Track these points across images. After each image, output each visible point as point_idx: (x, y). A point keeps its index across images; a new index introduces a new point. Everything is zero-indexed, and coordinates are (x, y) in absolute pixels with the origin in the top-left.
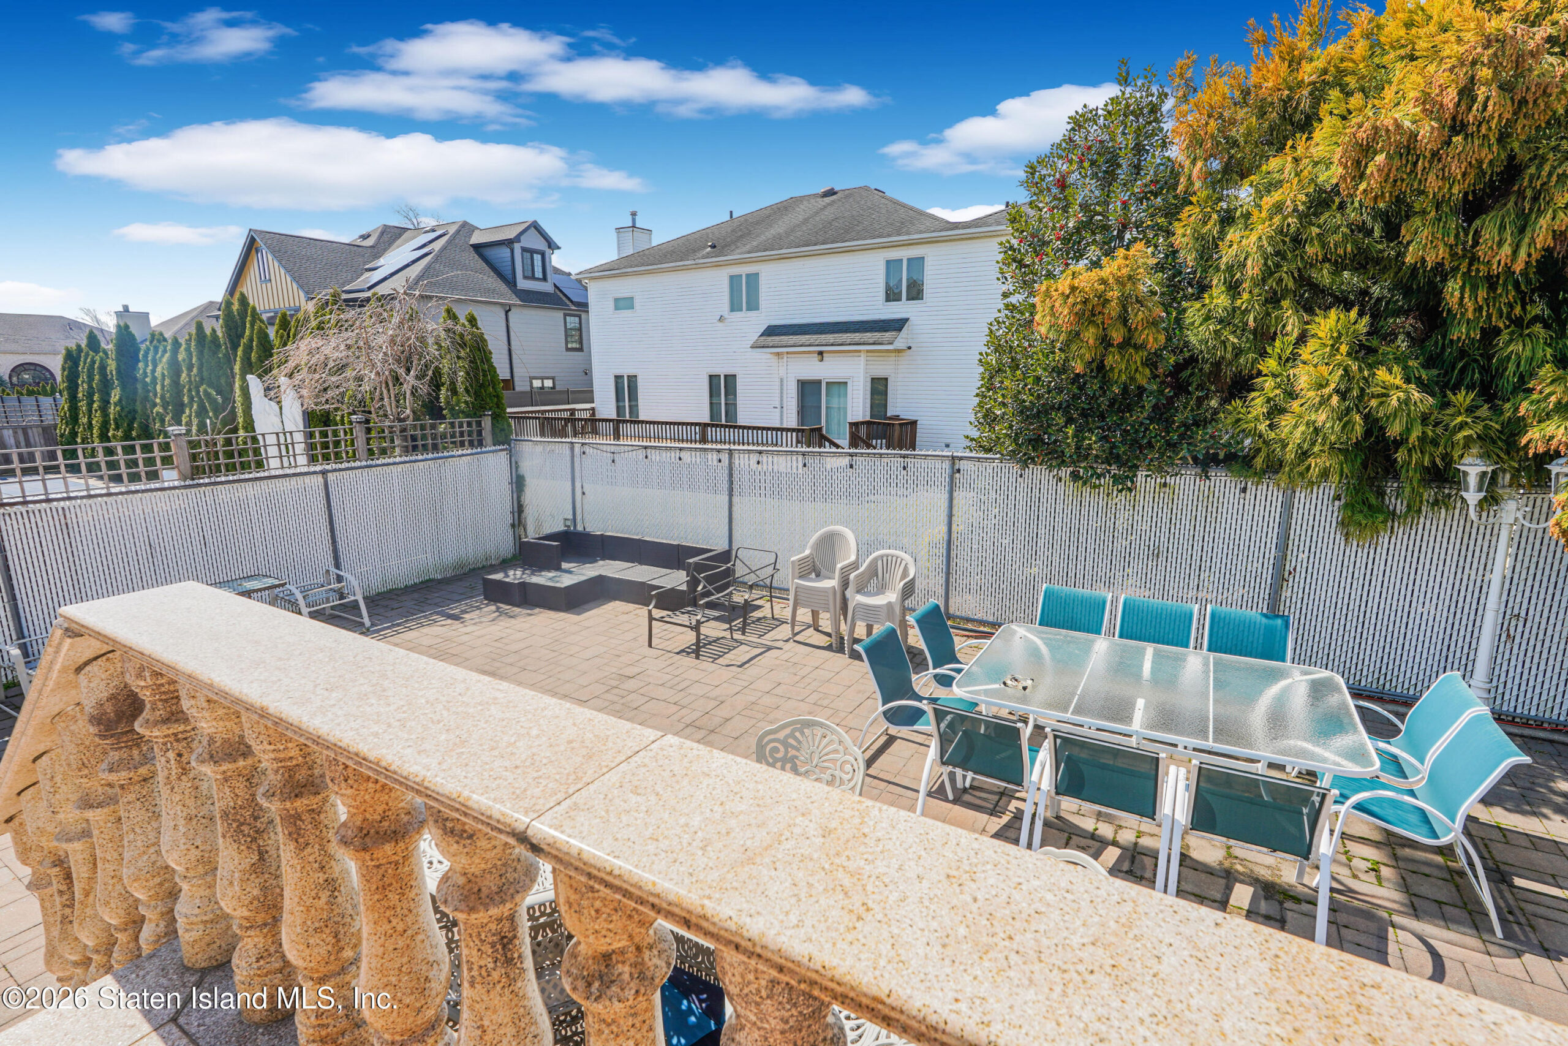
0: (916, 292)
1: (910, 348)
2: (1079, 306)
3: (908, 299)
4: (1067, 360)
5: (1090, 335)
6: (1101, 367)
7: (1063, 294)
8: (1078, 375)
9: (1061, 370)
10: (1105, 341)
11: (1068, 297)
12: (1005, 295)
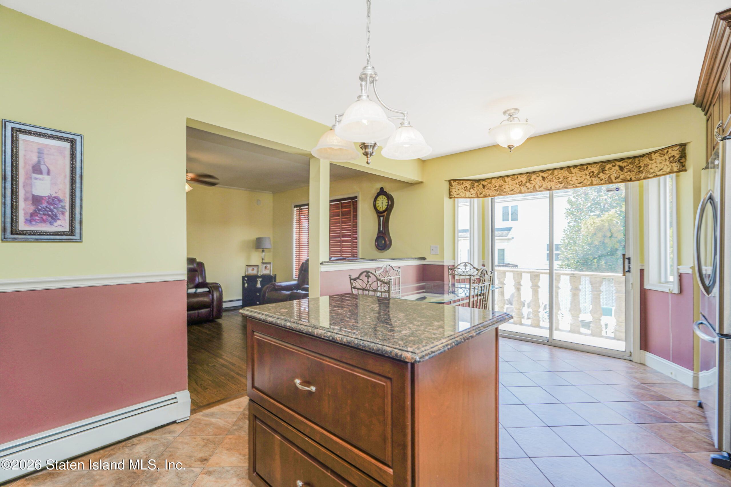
0: (515, 218)
1: (513, 238)
2: (596, 227)
3: (512, 220)
4: (592, 241)
5: (600, 235)
6: (603, 243)
7: (591, 224)
8: (596, 245)
9: (589, 244)
10: (605, 237)
11: (592, 225)
12: (569, 223)
